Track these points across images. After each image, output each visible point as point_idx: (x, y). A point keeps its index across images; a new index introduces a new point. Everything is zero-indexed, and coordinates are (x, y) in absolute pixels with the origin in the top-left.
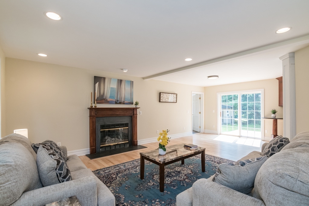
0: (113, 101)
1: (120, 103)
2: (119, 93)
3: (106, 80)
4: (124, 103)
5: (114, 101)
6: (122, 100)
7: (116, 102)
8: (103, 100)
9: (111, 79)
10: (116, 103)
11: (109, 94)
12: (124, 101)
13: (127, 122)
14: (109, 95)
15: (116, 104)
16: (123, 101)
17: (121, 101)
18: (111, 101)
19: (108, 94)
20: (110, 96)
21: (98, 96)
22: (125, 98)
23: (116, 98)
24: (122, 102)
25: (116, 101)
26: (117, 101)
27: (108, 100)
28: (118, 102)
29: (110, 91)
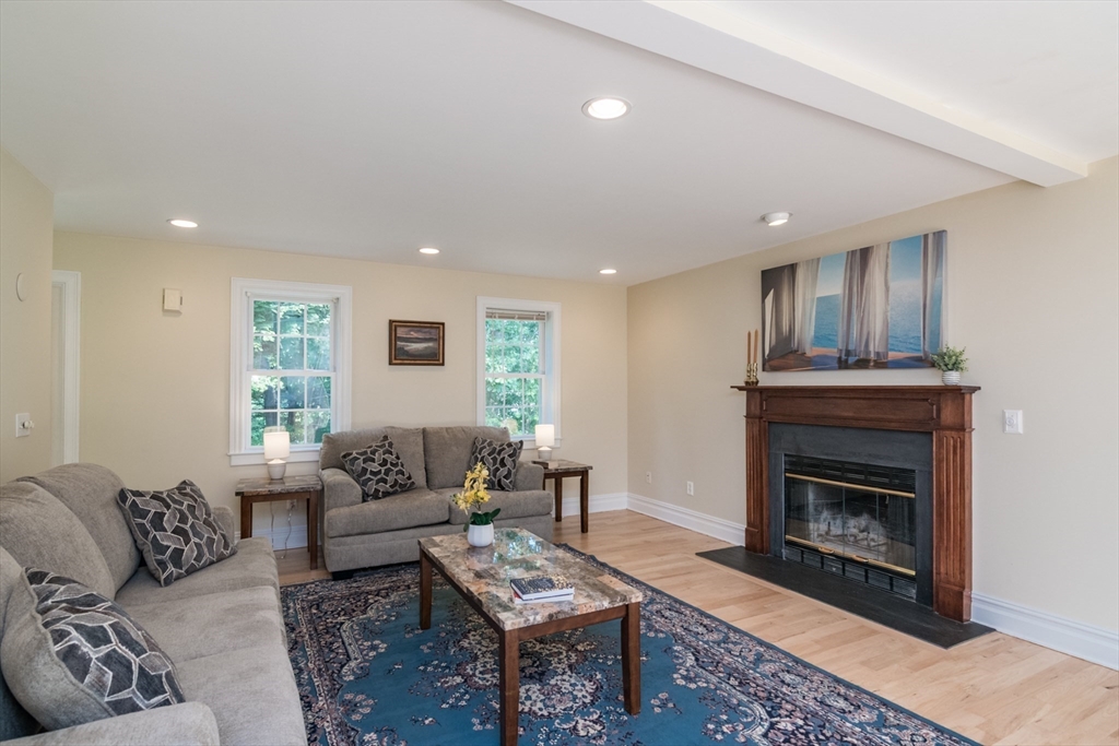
0: (825, 357)
1: (863, 364)
2: (855, 317)
3: (800, 274)
4: (881, 364)
5: (832, 358)
6: (871, 348)
7: (840, 358)
8: (791, 356)
9: (819, 259)
10: (843, 365)
11: (813, 328)
12: (881, 350)
13: (907, 466)
14: (812, 333)
15: (840, 368)
16: (878, 354)
17: (868, 353)
18: (818, 356)
19: (806, 330)
20: (816, 337)
21: (773, 342)
22: (886, 338)
23: (840, 340)
24: (872, 356)
25: (844, 357)
26: (848, 353)
27: (809, 353)
28: (852, 360)
29: (814, 313)
